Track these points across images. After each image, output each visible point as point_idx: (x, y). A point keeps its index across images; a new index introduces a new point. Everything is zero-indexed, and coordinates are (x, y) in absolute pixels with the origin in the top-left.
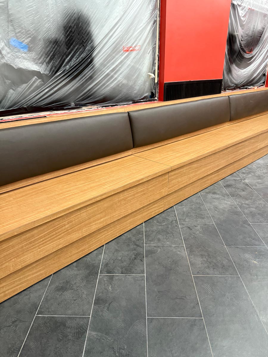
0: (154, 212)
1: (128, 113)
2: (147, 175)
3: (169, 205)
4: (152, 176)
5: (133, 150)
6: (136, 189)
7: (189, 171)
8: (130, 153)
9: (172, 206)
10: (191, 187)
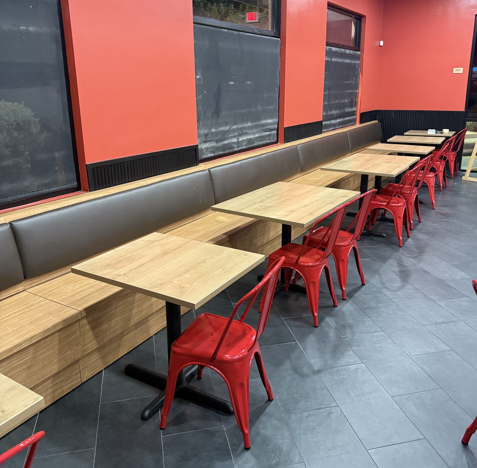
0: (60, 390)
1: (10, 223)
2: (28, 336)
3: (93, 370)
4: (39, 336)
5: (26, 283)
6: (8, 364)
7: (124, 308)
8: (21, 288)
9: (99, 371)
10: (135, 331)
